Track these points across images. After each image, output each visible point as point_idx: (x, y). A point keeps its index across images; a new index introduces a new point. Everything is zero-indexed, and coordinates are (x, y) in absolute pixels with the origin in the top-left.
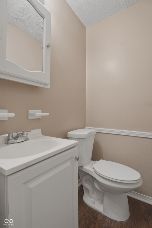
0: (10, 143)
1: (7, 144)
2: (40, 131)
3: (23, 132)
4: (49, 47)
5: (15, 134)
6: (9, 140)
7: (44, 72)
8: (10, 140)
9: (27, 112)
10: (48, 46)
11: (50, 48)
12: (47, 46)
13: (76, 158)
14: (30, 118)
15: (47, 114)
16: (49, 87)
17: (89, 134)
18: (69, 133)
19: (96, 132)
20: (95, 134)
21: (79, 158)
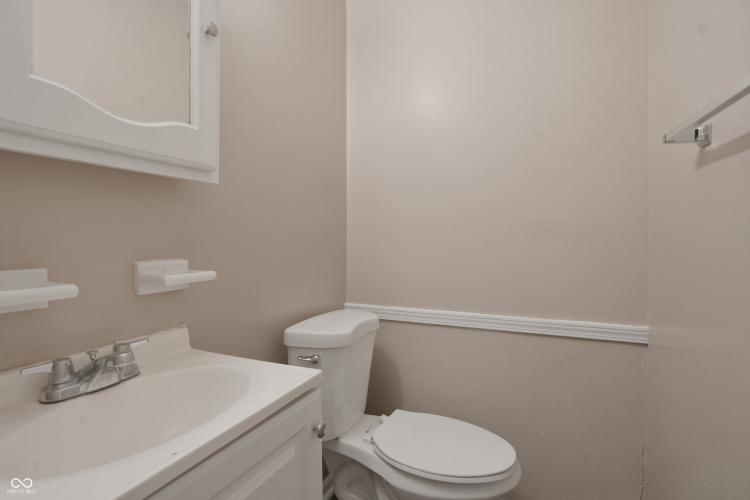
0: (60, 398)
1: (49, 400)
2: (182, 334)
3: (116, 349)
4: (214, 35)
5: (80, 360)
6: (55, 386)
7: (194, 127)
8: (61, 386)
9: (133, 269)
10: (210, 33)
11: (217, 39)
12: (207, 32)
13: (314, 429)
14: (142, 291)
15: (211, 274)
16: (214, 179)
17: (357, 329)
18: (290, 330)
19: (381, 320)
20: (377, 327)
21: (324, 427)
